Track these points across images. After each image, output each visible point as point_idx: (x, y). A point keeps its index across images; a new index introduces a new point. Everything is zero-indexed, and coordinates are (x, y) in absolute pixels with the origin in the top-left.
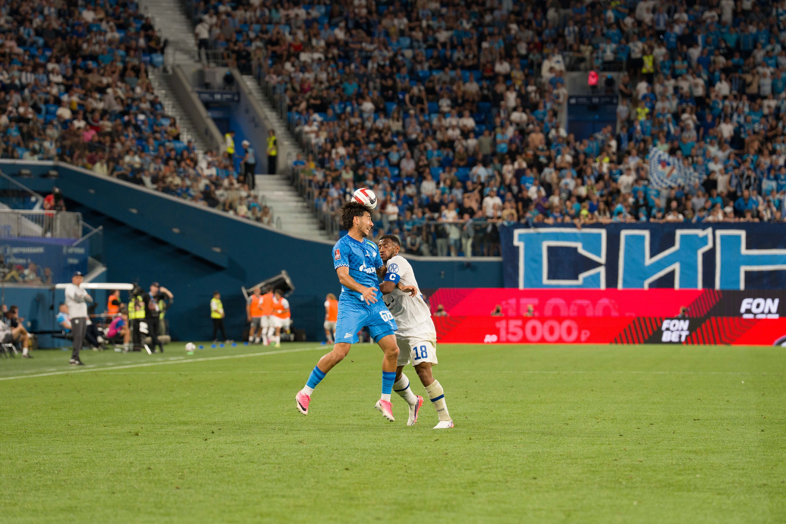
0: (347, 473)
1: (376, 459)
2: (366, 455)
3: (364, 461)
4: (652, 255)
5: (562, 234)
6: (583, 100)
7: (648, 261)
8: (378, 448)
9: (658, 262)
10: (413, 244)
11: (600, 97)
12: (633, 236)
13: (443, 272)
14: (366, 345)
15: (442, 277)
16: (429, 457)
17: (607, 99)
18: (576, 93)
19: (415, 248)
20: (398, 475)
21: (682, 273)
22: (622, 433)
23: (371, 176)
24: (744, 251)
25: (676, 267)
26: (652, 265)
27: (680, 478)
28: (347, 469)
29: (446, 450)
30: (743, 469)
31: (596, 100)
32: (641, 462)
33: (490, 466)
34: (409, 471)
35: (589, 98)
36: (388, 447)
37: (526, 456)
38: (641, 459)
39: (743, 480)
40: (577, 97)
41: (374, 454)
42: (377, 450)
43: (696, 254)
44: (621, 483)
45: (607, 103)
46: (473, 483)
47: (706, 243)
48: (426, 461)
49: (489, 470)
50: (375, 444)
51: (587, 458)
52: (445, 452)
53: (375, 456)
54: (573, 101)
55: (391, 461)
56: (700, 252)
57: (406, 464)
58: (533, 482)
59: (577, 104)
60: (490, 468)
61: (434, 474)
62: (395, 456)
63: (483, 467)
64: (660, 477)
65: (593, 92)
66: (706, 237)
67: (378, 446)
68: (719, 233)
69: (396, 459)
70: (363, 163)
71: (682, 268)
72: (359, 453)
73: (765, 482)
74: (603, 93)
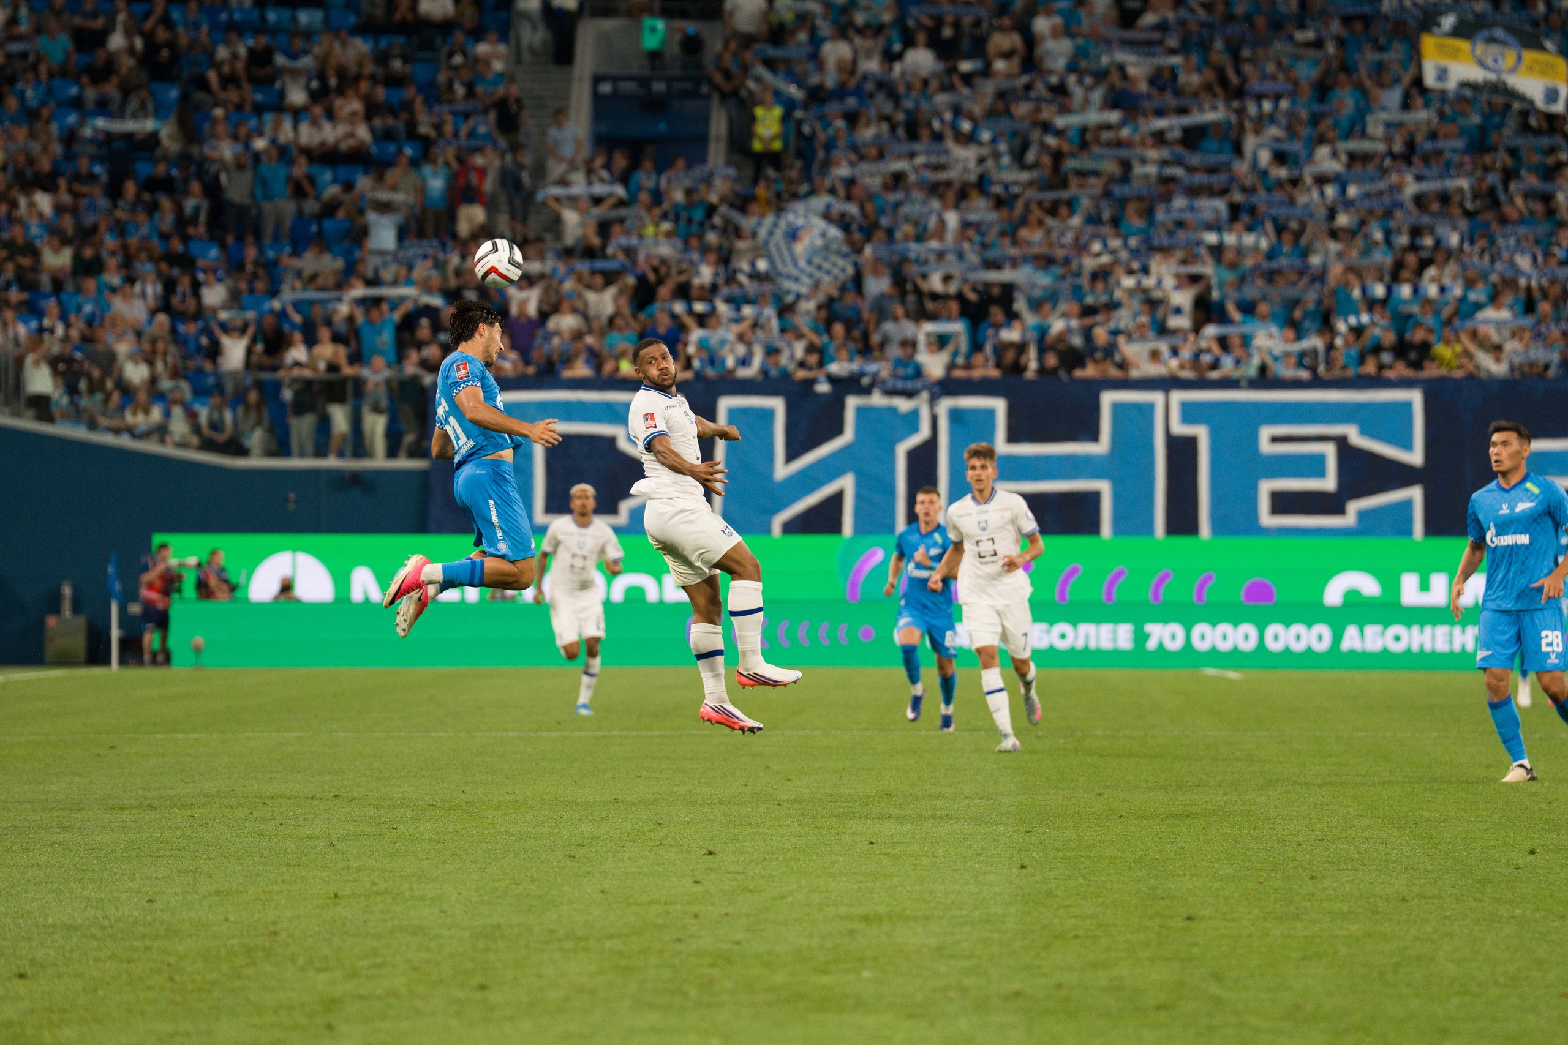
0: (21, 986)
1: (99, 949)
2: (74, 941)
3: (67, 955)
4: (791, 457)
5: (581, 404)
6: (627, 86)
7: (782, 470)
8: (107, 923)
9: (803, 473)
10: (215, 426)
11: (669, 80)
12: (746, 411)
13: (292, 496)
14: (97, 671)
15: (292, 506)
16: (231, 942)
17: (687, 85)
18: (613, 71)
19: (221, 438)
20: (149, 988)
21: (859, 497)
22: (698, 878)
23: (112, 262)
24: (1002, 446)
25: (847, 483)
26: (791, 479)
27: (826, 980)
28: (22, 976)
29: (274, 923)
30: (971, 957)
31: (659, 87)
32: (737, 943)
33: (378, 960)
34: (177, 978)
35: (644, 82)
36: (131, 920)
37: (467, 934)
38: (738, 937)
39: (968, 981)
40: (615, 79)
41: (94, 938)
42: (103, 928)
43: (892, 454)
44: (685, 995)
45: (685, 94)
46: (331, 1004)
47: (915, 429)
48: (223, 952)
49: (374, 971)
50: (99, 914)
51: (611, 937)
52: (272, 928)
53: (95, 943)
54: (606, 88)
55: (135, 955)
56: (902, 449)
57: (172, 960)
58: (479, 995)
59: (615, 95)
60: (378, 966)
61: (237, 984)
62: (148, 943)
63: (363, 963)
64: (780, 978)
65: (653, 68)
66: (915, 414)
67: (105, 917)
68: (945, 405)
69: (147, 949)
70: (94, 229)
71: (859, 485)
72: (56, 936)
73: (1016, 986)
74: (677, 72)
